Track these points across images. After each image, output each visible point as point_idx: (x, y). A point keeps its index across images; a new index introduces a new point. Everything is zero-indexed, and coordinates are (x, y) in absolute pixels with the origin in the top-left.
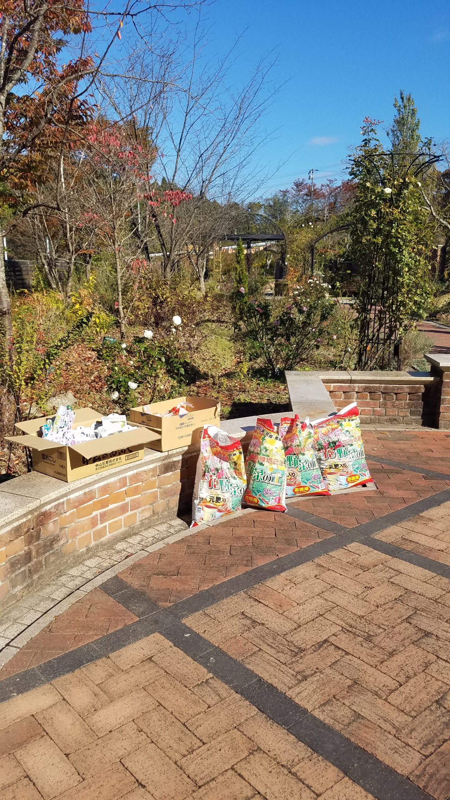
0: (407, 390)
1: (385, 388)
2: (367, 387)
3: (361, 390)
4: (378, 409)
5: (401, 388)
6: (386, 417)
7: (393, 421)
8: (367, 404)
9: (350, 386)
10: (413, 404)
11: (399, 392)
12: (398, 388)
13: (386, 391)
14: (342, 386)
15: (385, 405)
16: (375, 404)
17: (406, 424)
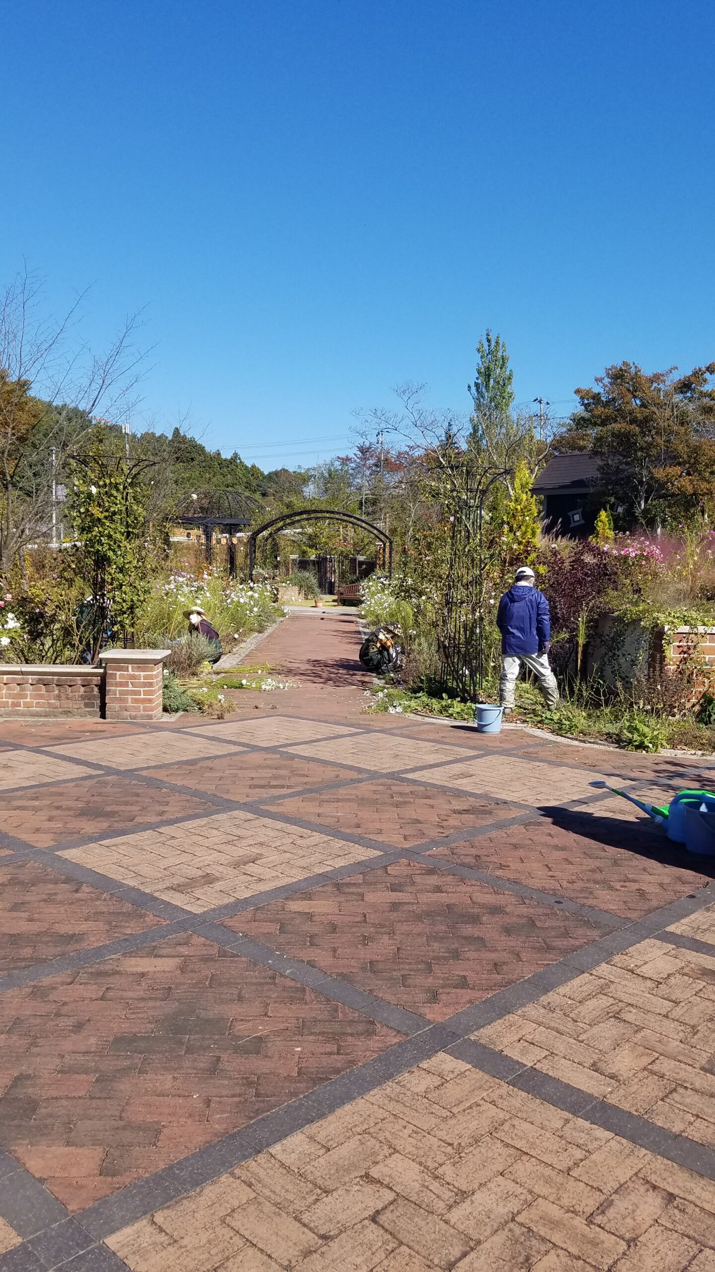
0: (79, 682)
1: (58, 680)
2: (40, 680)
3: (34, 683)
4: (53, 701)
5: (74, 680)
6: (61, 710)
7: (67, 713)
8: (41, 696)
9: (23, 678)
10: (86, 696)
11: (72, 684)
12: (71, 681)
13: (59, 683)
14: (15, 678)
15: (58, 697)
16: (49, 696)
17: (81, 716)
